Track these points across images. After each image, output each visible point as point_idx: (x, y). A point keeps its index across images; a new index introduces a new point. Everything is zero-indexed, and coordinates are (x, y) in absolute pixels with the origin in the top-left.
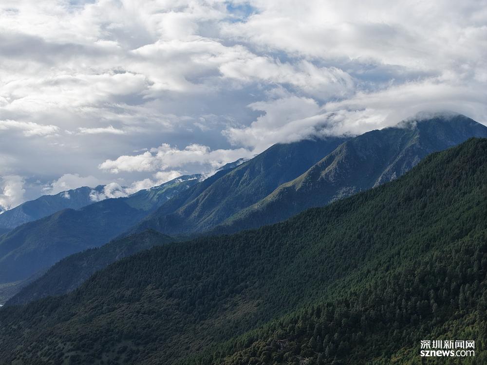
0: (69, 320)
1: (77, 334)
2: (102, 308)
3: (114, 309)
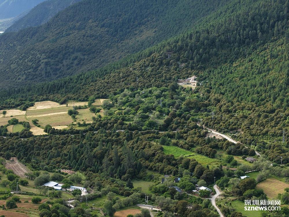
0: (43, 41)
1: (48, 49)
2: (63, 34)
3: (69, 35)
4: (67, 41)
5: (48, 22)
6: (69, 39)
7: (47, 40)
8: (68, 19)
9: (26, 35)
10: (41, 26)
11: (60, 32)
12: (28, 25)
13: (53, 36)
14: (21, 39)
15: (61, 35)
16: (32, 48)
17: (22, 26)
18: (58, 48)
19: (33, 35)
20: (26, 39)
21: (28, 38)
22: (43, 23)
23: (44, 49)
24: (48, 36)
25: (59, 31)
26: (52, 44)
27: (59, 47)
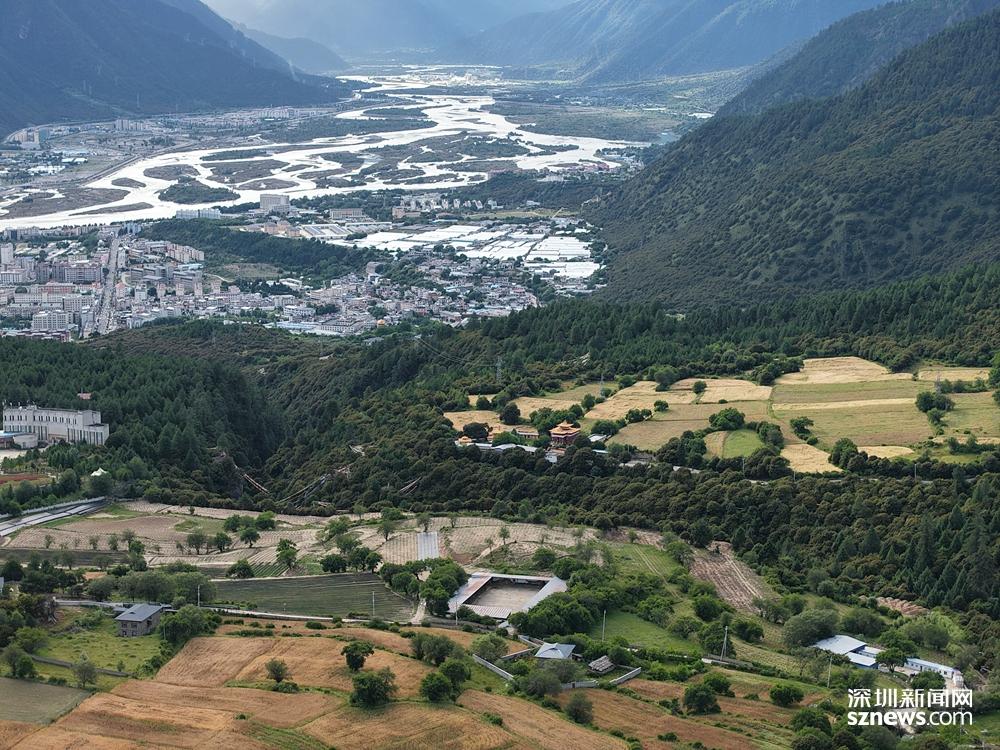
0: (844, 149)
1: (861, 177)
2: (915, 126)
3: (936, 130)
4: (927, 152)
5: (864, 86)
6: (937, 147)
7: (858, 146)
8: (934, 77)
9: (788, 129)
10: (840, 100)
11: (903, 122)
12: (796, 94)
13: (880, 133)
14: (770, 139)
15: (907, 130)
16: (804, 171)
17: (777, 94)
18: (896, 175)
19: (811, 128)
20: (788, 140)
21: (793, 138)
22: (846, 89)
23: (846, 178)
24: (862, 135)
25: (903, 117)
26: (876, 161)
27: (899, 173)
